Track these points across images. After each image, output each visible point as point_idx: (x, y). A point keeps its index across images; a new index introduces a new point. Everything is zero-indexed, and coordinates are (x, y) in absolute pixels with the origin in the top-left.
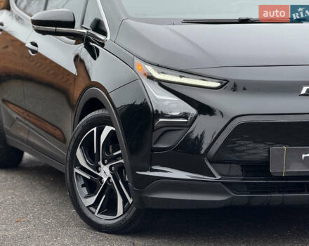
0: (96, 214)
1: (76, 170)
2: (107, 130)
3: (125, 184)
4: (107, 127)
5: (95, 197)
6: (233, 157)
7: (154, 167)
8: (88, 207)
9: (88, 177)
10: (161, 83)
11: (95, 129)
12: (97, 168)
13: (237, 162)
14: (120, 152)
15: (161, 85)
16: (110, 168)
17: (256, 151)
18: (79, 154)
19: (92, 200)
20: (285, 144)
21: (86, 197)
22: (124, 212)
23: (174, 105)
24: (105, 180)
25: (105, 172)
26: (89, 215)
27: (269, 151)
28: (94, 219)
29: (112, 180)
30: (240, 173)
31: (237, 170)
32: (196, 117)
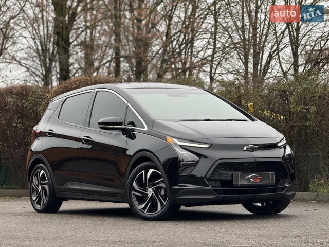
0: (145, 212)
1: (133, 192)
2: (151, 171)
3: (162, 196)
4: (151, 170)
5: (145, 204)
6: (217, 177)
7: (180, 185)
8: (140, 210)
9: (141, 195)
10: (181, 146)
11: (144, 172)
12: (145, 190)
13: (218, 180)
14: (162, 179)
15: (181, 147)
16: (153, 189)
17: (227, 175)
18: (134, 184)
19: (143, 206)
20: (239, 172)
21: (139, 205)
22: (162, 209)
23: (188, 156)
24: (150, 195)
25: (150, 192)
26: (142, 213)
27: (232, 175)
28: (144, 215)
29: (154, 195)
30: (220, 185)
31: (218, 184)
32: (199, 161)
